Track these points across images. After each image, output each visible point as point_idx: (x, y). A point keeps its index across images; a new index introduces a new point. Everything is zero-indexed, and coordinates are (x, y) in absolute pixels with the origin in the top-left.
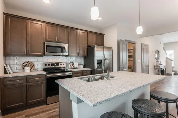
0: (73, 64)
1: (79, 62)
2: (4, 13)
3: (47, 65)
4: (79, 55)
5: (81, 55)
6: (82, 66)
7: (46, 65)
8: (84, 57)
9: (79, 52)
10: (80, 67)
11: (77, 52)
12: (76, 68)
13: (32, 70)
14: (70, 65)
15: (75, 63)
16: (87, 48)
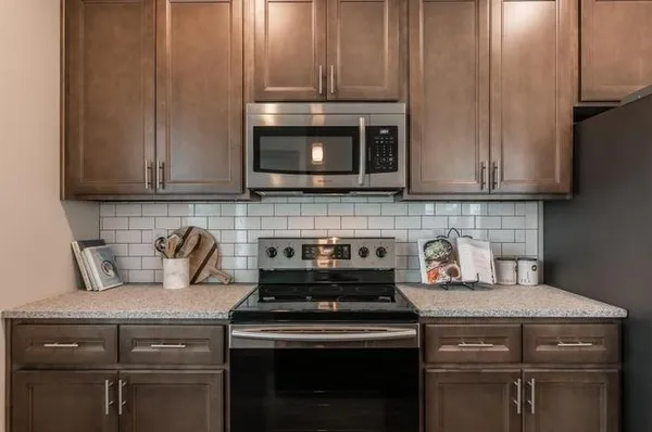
0: (452, 255)
1: (504, 236)
3: (281, 251)
4: (493, 184)
5: (519, 188)
6: (528, 273)
7: (272, 253)
8: (546, 203)
9: (496, 157)
10: (509, 276)
11: (484, 158)
12: (473, 286)
13: (204, 275)
14: (429, 260)
15: (464, 249)
16: (574, 126)
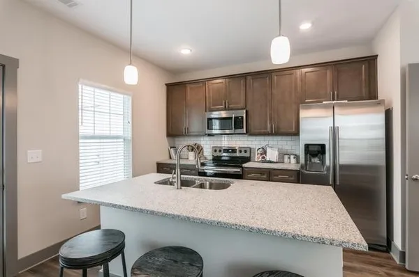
0: (265, 153)
2: (166, 84)
3: (218, 151)
6: (292, 157)
7: (216, 151)
12: (270, 162)
14: (258, 154)
15: (269, 150)
